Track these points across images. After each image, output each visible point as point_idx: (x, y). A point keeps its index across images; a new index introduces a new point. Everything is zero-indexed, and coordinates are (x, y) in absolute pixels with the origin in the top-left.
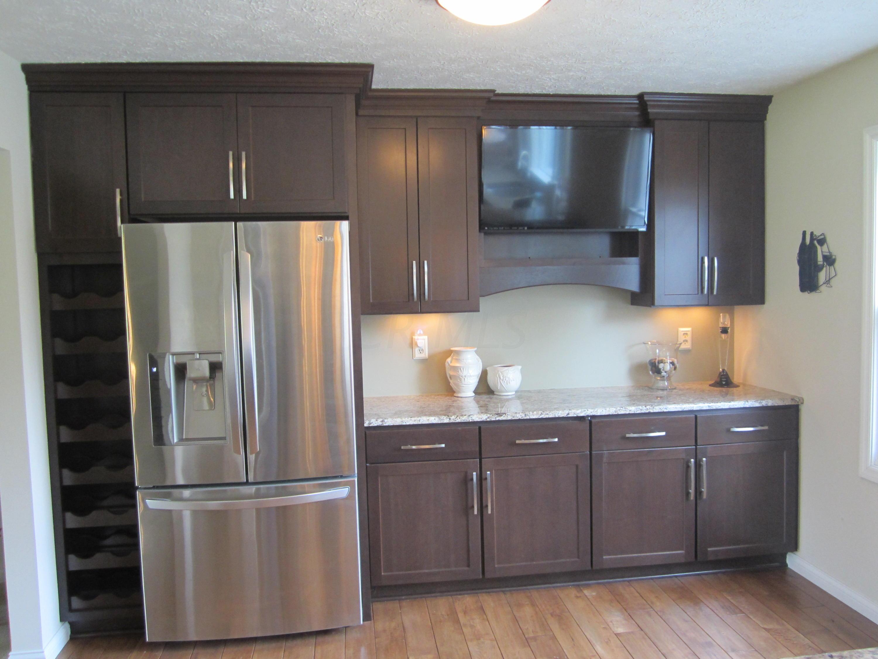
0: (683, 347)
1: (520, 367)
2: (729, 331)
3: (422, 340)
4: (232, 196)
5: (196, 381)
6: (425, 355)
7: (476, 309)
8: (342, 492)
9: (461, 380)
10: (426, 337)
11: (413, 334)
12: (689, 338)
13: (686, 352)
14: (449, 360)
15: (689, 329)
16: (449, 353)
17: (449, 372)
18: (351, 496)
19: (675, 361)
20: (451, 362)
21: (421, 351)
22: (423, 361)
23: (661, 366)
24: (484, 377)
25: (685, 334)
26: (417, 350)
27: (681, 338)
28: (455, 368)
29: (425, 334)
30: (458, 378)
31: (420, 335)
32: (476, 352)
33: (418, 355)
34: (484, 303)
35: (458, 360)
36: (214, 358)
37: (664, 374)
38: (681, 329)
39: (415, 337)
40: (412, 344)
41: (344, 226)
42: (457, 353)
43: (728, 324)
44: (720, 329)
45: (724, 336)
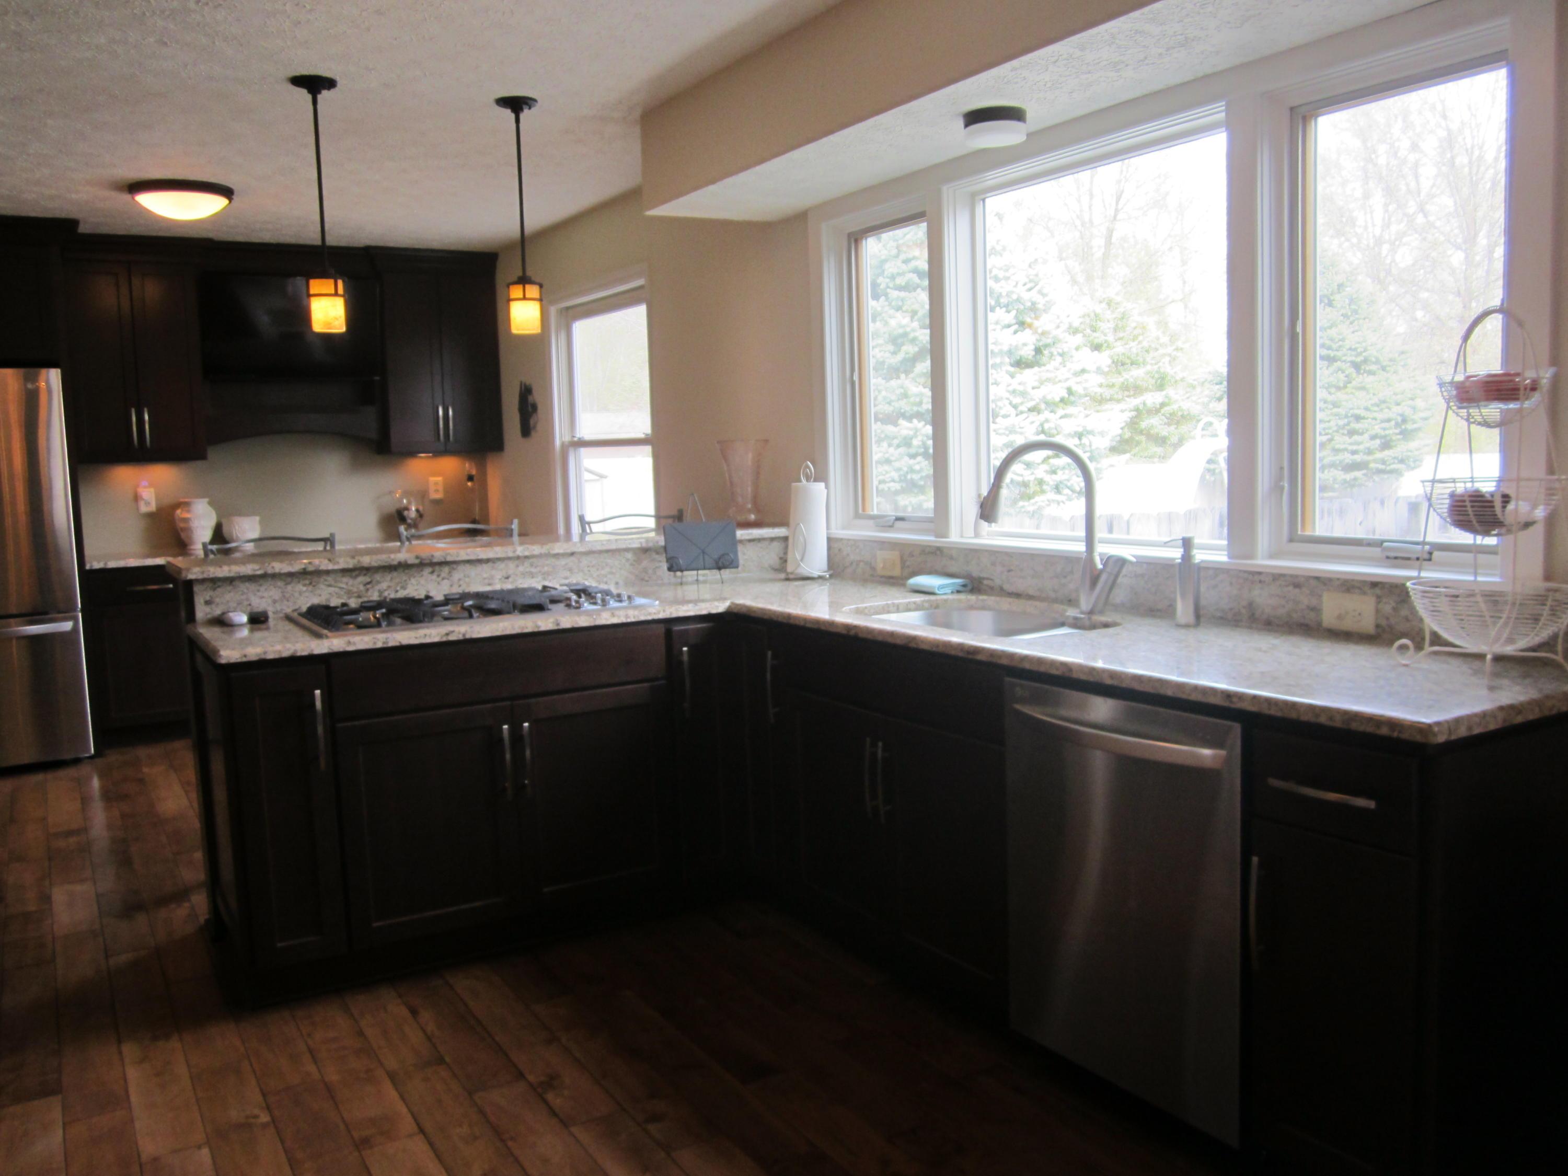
0: (435, 496)
2: (475, 478)
3: (148, 493)
6: (153, 507)
7: (205, 457)
8: (67, 626)
9: (192, 532)
10: (152, 490)
11: (138, 486)
12: (441, 488)
13: (436, 502)
14: (178, 512)
15: (440, 477)
16: (178, 505)
17: (180, 525)
18: (75, 629)
19: (421, 509)
20: (181, 513)
21: (148, 504)
22: (150, 516)
24: (219, 527)
25: (436, 484)
26: (142, 504)
27: (432, 488)
28: (186, 520)
29: (151, 485)
30: (188, 530)
31: (145, 487)
32: (210, 502)
33: (144, 509)
34: (212, 453)
35: (189, 511)
37: (409, 521)
38: (433, 479)
39: (140, 490)
40: (137, 498)
41: (56, 373)
42: (187, 504)
43: (474, 472)
44: (466, 478)
45: (469, 484)
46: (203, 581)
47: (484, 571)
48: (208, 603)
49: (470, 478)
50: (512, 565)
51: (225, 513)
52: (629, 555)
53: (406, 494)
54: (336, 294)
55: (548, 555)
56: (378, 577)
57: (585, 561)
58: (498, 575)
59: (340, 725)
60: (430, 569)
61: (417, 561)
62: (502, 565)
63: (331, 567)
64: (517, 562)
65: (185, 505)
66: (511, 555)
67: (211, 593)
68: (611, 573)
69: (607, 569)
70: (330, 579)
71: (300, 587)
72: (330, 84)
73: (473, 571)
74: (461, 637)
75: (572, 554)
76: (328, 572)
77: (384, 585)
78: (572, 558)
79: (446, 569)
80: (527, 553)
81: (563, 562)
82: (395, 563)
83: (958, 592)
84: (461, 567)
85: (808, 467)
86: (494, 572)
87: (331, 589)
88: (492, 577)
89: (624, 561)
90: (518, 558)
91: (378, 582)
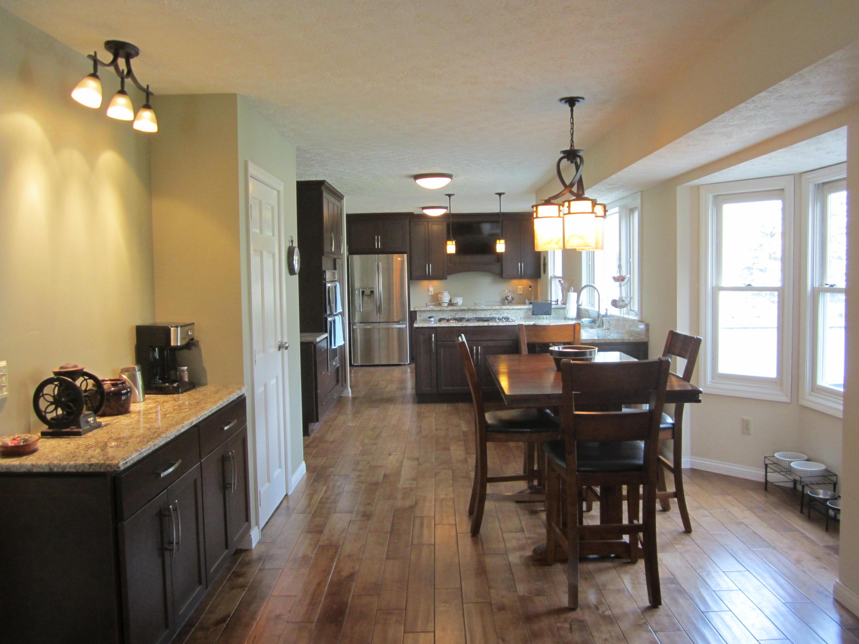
1: (462, 298)
2: (532, 287)
3: (431, 289)
4: (376, 247)
5: (366, 295)
6: (433, 293)
7: (446, 279)
8: (403, 326)
12: (522, 290)
13: (521, 294)
14: (439, 295)
15: (522, 287)
16: (439, 293)
17: (439, 299)
18: (406, 327)
19: (513, 297)
21: (431, 292)
22: (432, 296)
23: (508, 298)
24: (450, 301)
26: (430, 292)
27: (519, 290)
28: (441, 297)
29: (432, 287)
30: (442, 300)
32: (448, 292)
33: (430, 294)
34: (449, 277)
35: (442, 295)
36: (372, 290)
37: (509, 300)
38: (519, 287)
39: (429, 288)
40: (428, 290)
41: (405, 255)
42: (442, 293)
43: (532, 285)
44: (529, 287)
45: (530, 289)
46: (419, 311)
47: (485, 312)
48: (420, 316)
49: (530, 287)
50: (492, 311)
51: (453, 295)
52: (525, 310)
53: (509, 291)
54: (452, 244)
55: (501, 309)
56: (458, 312)
57: (512, 311)
58: (488, 314)
59: (438, 343)
60: (471, 311)
61: (467, 309)
62: (490, 311)
63: (447, 309)
64: (494, 311)
65: (441, 293)
66: (491, 308)
67: (420, 314)
68: (519, 315)
69: (518, 314)
70: (447, 312)
71: (440, 314)
72: (453, 195)
73: (482, 312)
74: (465, 326)
75: (509, 309)
76: (446, 311)
77: (460, 314)
78: (509, 311)
79: (475, 311)
80: (496, 309)
81: (506, 311)
82: (462, 309)
83: (591, 323)
84: (479, 311)
85: (571, 288)
86: (487, 313)
87: (447, 315)
88: (487, 314)
89: (523, 312)
90: (494, 310)
91: (458, 314)
